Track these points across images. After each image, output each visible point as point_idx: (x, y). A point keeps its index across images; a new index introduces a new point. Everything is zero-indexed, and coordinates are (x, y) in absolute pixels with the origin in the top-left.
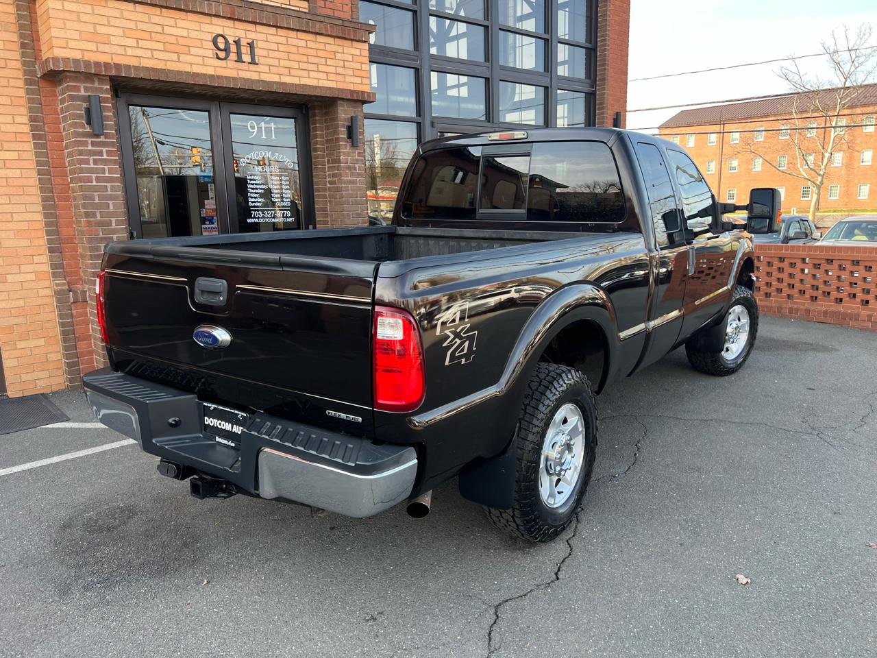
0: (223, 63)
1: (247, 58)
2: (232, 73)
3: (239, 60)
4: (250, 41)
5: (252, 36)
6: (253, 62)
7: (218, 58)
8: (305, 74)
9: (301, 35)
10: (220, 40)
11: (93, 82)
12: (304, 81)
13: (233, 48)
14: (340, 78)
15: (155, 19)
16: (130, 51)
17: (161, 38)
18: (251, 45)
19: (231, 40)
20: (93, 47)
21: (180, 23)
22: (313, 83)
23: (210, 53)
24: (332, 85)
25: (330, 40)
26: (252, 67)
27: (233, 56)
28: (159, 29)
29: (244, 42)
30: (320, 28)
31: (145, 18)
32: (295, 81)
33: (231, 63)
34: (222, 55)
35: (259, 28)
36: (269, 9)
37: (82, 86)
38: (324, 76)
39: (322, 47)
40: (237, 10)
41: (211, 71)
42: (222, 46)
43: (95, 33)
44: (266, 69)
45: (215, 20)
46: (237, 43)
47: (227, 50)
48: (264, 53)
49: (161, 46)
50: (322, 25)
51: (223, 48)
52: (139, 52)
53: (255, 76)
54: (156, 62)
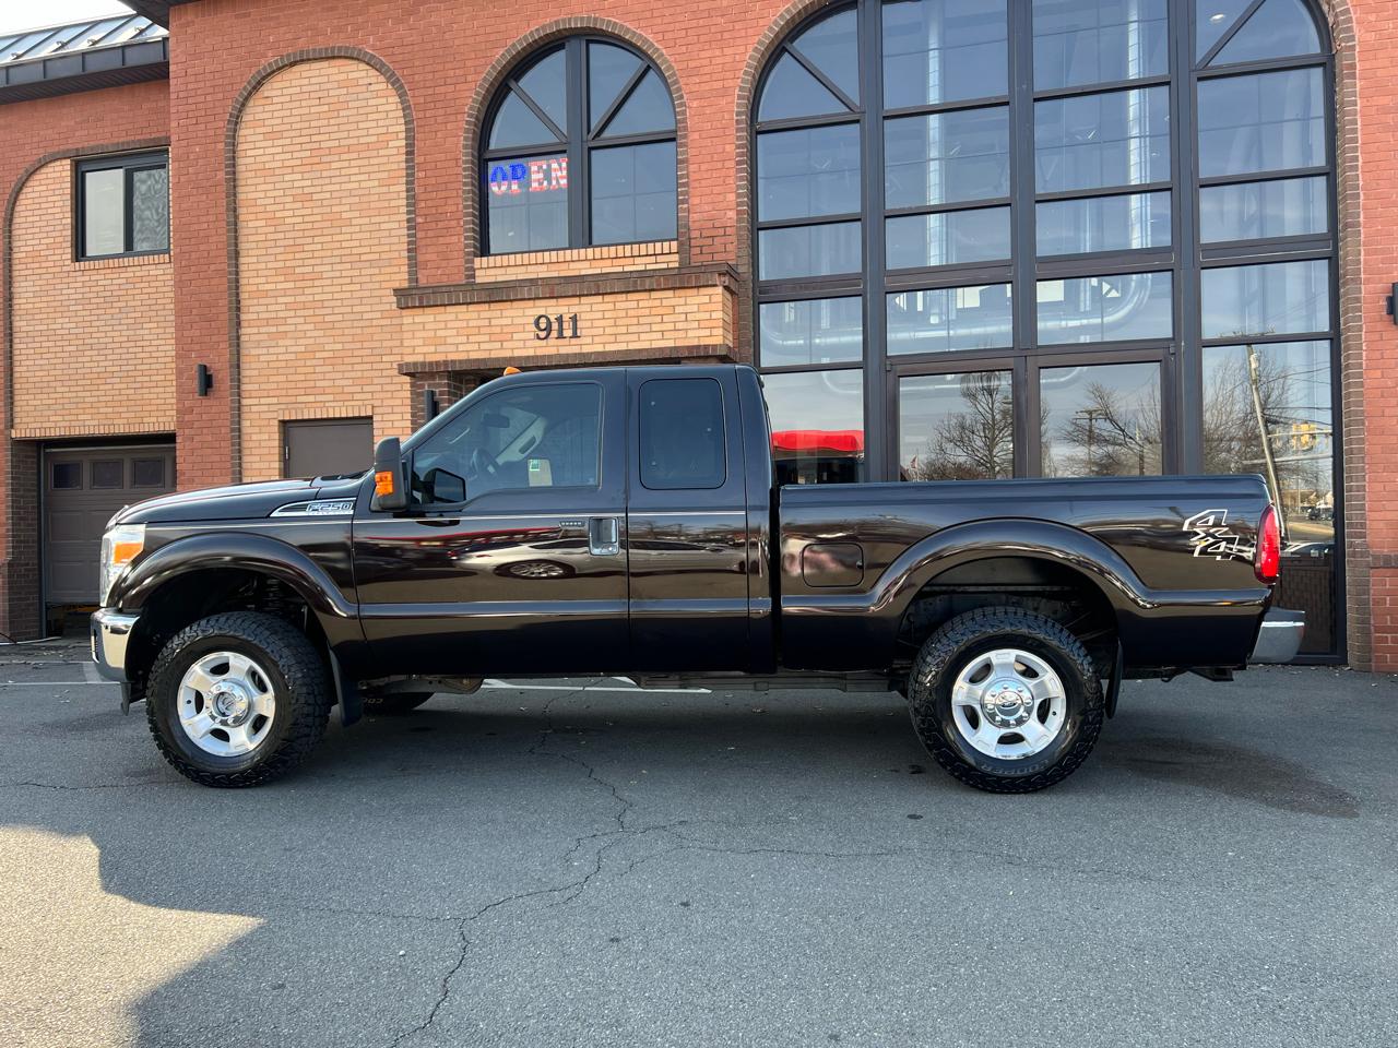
0: (544, 343)
1: (568, 333)
2: (552, 351)
3: (561, 336)
4: (571, 315)
5: (574, 310)
6: (575, 336)
7: (539, 338)
8: (635, 337)
9: (630, 296)
10: (543, 320)
11: (434, 379)
12: (632, 346)
13: (555, 326)
14: (682, 334)
15: (483, 315)
16: (461, 348)
17: (487, 330)
18: (574, 319)
19: (552, 319)
20: (432, 349)
21: (505, 313)
22: (646, 345)
23: (532, 335)
24: (671, 344)
25: (670, 293)
26: (574, 341)
27: (554, 334)
28: (486, 322)
29: (566, 318)
30: (651, 283)
31: (475, 315)
32: (623, 347)
33: (552, 341)
34: (543, 334)
35: (584, 300)
36: (590, 279)
37: (426, 383)
38: (659, 335)
39: (657, 303)
40: (556, 288)
41: (531, 353)
42: (543, 326)
43: (435, 337)
44: (589, 340)
45: (538, 303)
46: (560, 320)
47: (549, 329)
48: (588, 324)
49: (487, 338)
50: (654, 280)
51: (545, 328)
52: (469, 347)
53: (576, 350)
54: (482, 353)
